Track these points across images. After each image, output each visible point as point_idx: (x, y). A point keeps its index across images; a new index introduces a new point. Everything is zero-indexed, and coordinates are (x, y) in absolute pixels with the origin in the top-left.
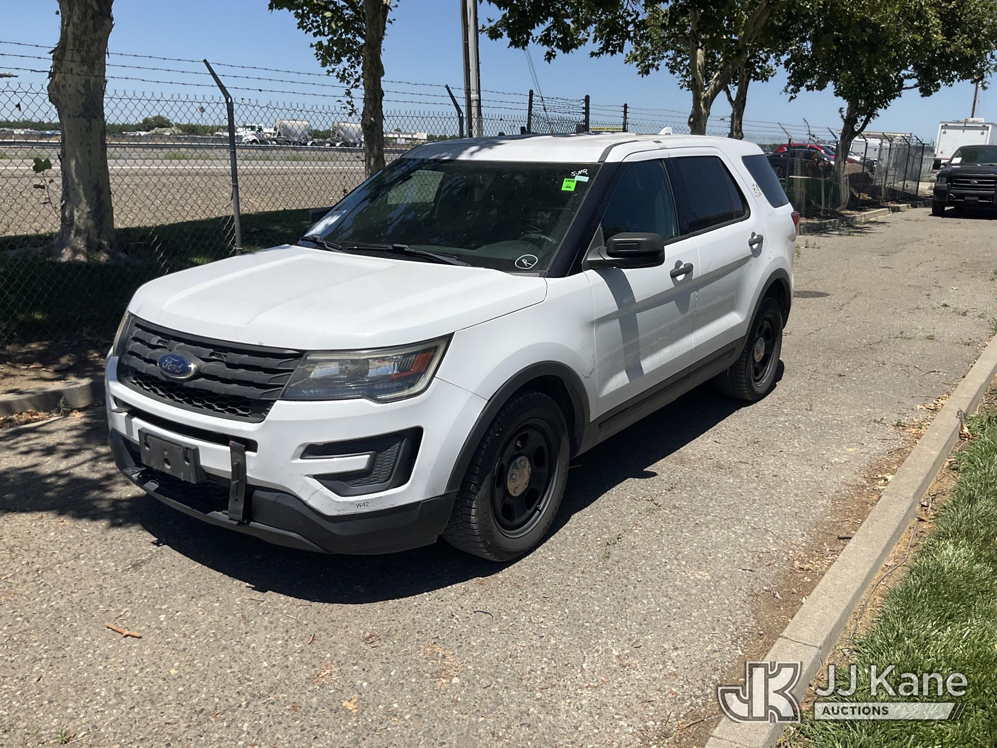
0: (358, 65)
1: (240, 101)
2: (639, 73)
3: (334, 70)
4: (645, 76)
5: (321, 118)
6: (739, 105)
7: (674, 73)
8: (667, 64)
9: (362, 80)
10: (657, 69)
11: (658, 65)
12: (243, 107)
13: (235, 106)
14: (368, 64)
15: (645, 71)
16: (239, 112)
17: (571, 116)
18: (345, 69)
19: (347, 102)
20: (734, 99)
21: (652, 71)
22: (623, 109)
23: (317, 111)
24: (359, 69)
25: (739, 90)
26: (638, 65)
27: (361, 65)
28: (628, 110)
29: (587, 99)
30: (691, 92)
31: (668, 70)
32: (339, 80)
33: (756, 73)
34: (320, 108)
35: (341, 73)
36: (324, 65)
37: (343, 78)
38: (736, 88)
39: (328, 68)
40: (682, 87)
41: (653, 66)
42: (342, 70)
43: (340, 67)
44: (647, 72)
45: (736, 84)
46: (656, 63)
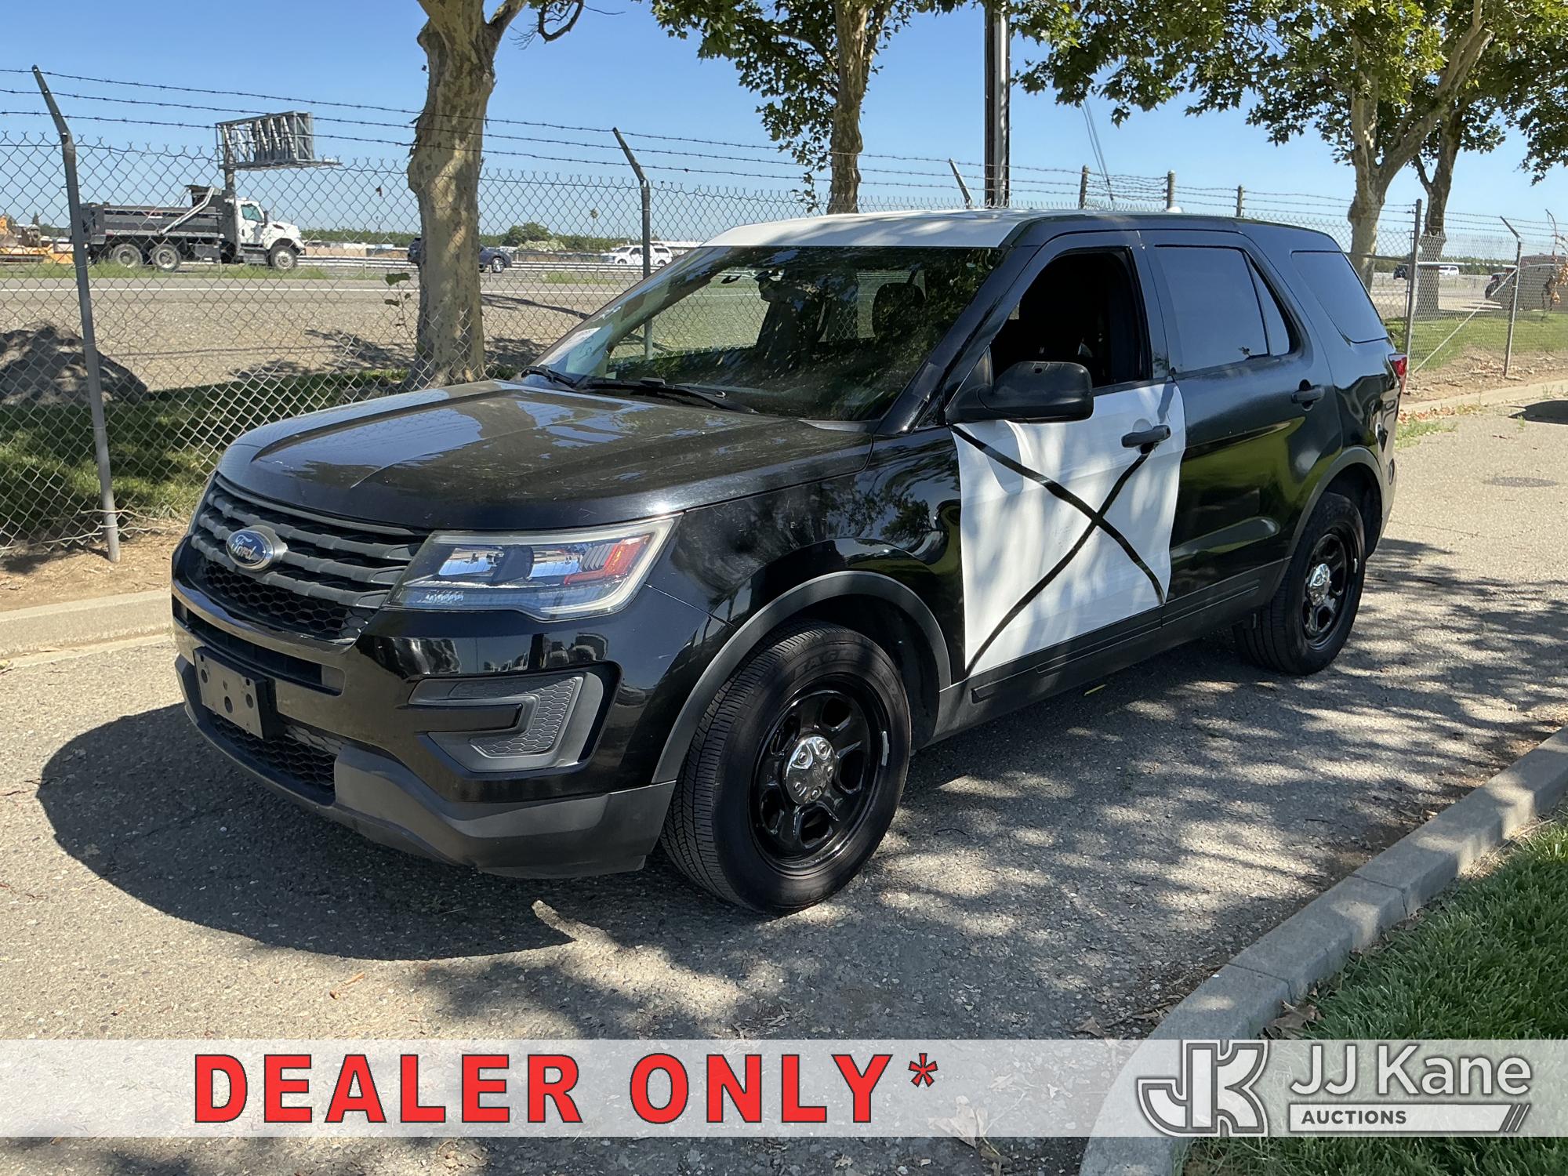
0: (825, 137)
1: (659, 186)
2: (1271, 139)
3: (789, 144)
4: (1280, 143)
5: (766, 208)
6: (1439, 189)
7: (1329, 138)
8: (1318, 125)
9: (829, 158)
10: (1301, 132)
11: (1302, 126)
12: (662, 194)
13: (653, 192)
14: (840, 135)
15: (1281, 136)
16: (657, 200)
17: (1143, 203)
18: (806, 143)
19: (806, 192)
20: (1430, 180)
21: (1293, 136)
22: (1236, 194)
23: (762, 199)
24: (826, 142)
25: (1440, 165)
26: (1268, 127)
27: (829, 136)
28: (1244, 196)
29: (1170, 178)
30: (1352, 167)
31: (1318, 133)
32: (795, 159)
33: (1469, 138)
34: (766, 194)
35: (800, 149)
36: (775, 138)
37: (801, 157)
38: (1436, 161)
39: (782, 141)
40: (1337, 160)
41: (1294, 127)
42: (801, 144)
43: (798, 140)
44: (1285, 138)
45: (1435, 156)
46: (1298, 124)
